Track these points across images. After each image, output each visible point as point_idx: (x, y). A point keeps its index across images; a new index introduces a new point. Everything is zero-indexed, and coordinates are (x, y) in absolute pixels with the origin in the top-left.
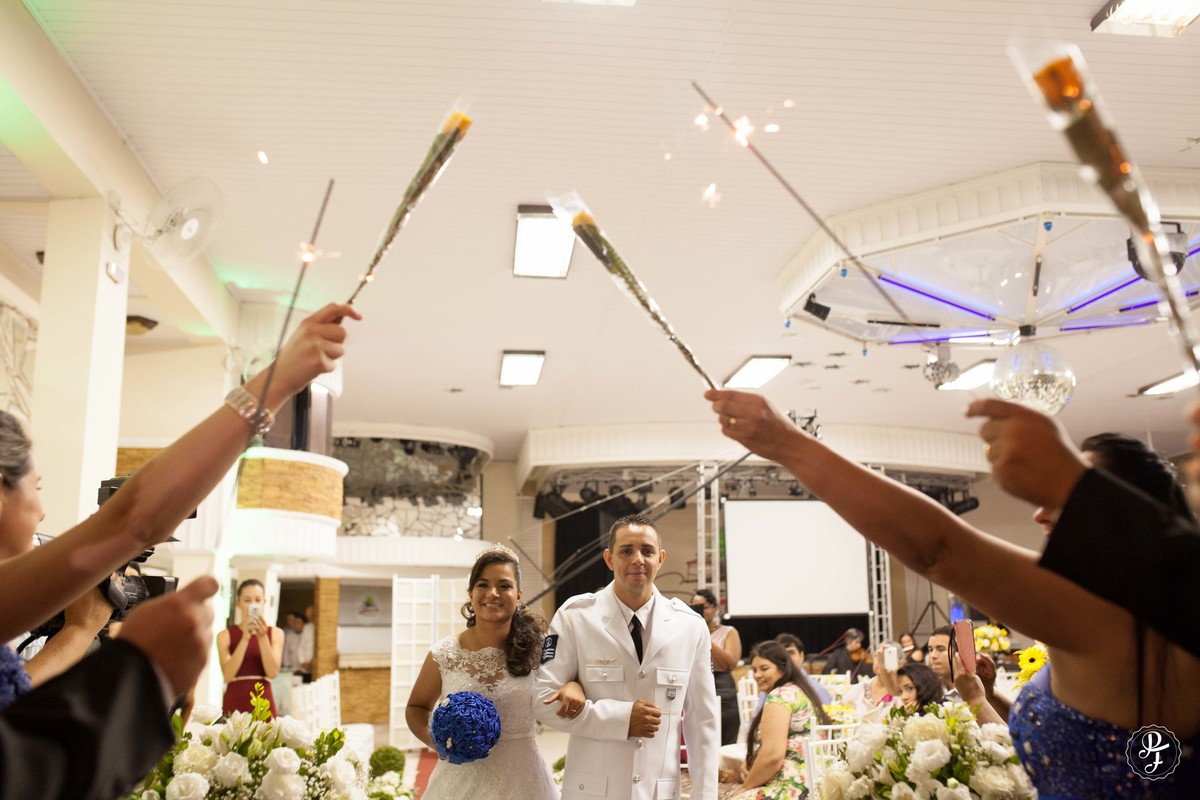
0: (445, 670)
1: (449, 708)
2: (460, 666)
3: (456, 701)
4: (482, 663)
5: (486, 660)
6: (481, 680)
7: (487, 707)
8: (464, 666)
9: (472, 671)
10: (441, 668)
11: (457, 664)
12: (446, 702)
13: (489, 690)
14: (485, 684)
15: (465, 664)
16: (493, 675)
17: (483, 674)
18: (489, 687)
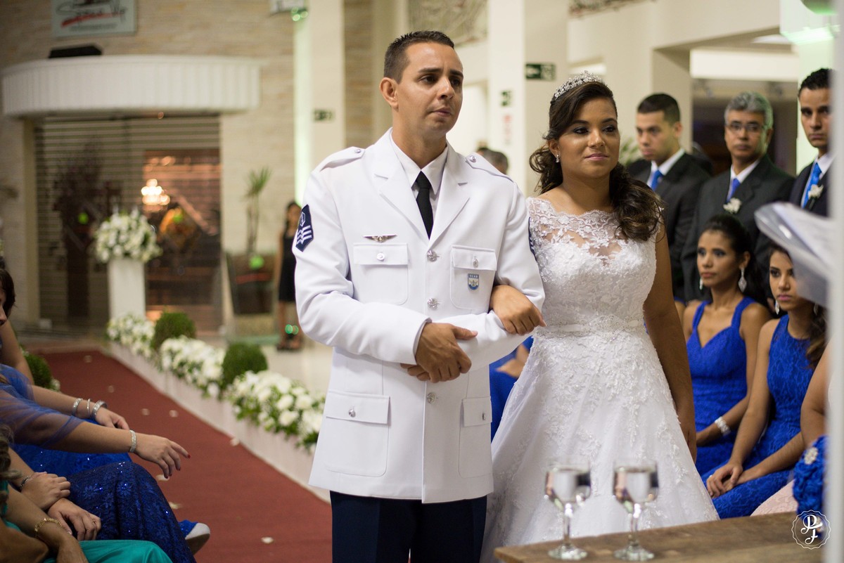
4: (588, 229)
9: (578, 240)
13: (605, 264)
14: (598, 256)
15: (566, 230)
16: (607, 245)
17: (592, 244)
18: (604, 259)
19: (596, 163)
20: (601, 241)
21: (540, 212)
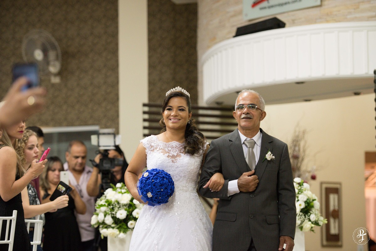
0: (149, 152)
1: (148, 178)
2: (158, 149)
3: (152, 174)
4: (170, 149)
5: (172, 147)
6: (168, 156)
7: (168, 177)
8: (160, 149)
9: (164, 152)
10: (147, 151)
11: (156, 148)
12: (146, 175)
13: (173, 162)
14: (171, 158)
15: (160, 148)
16: (176, 155)
17: (169, 154)
18: (172, 160)
19: (173, 123)
20: (174, 153)
21: (152, 141)
